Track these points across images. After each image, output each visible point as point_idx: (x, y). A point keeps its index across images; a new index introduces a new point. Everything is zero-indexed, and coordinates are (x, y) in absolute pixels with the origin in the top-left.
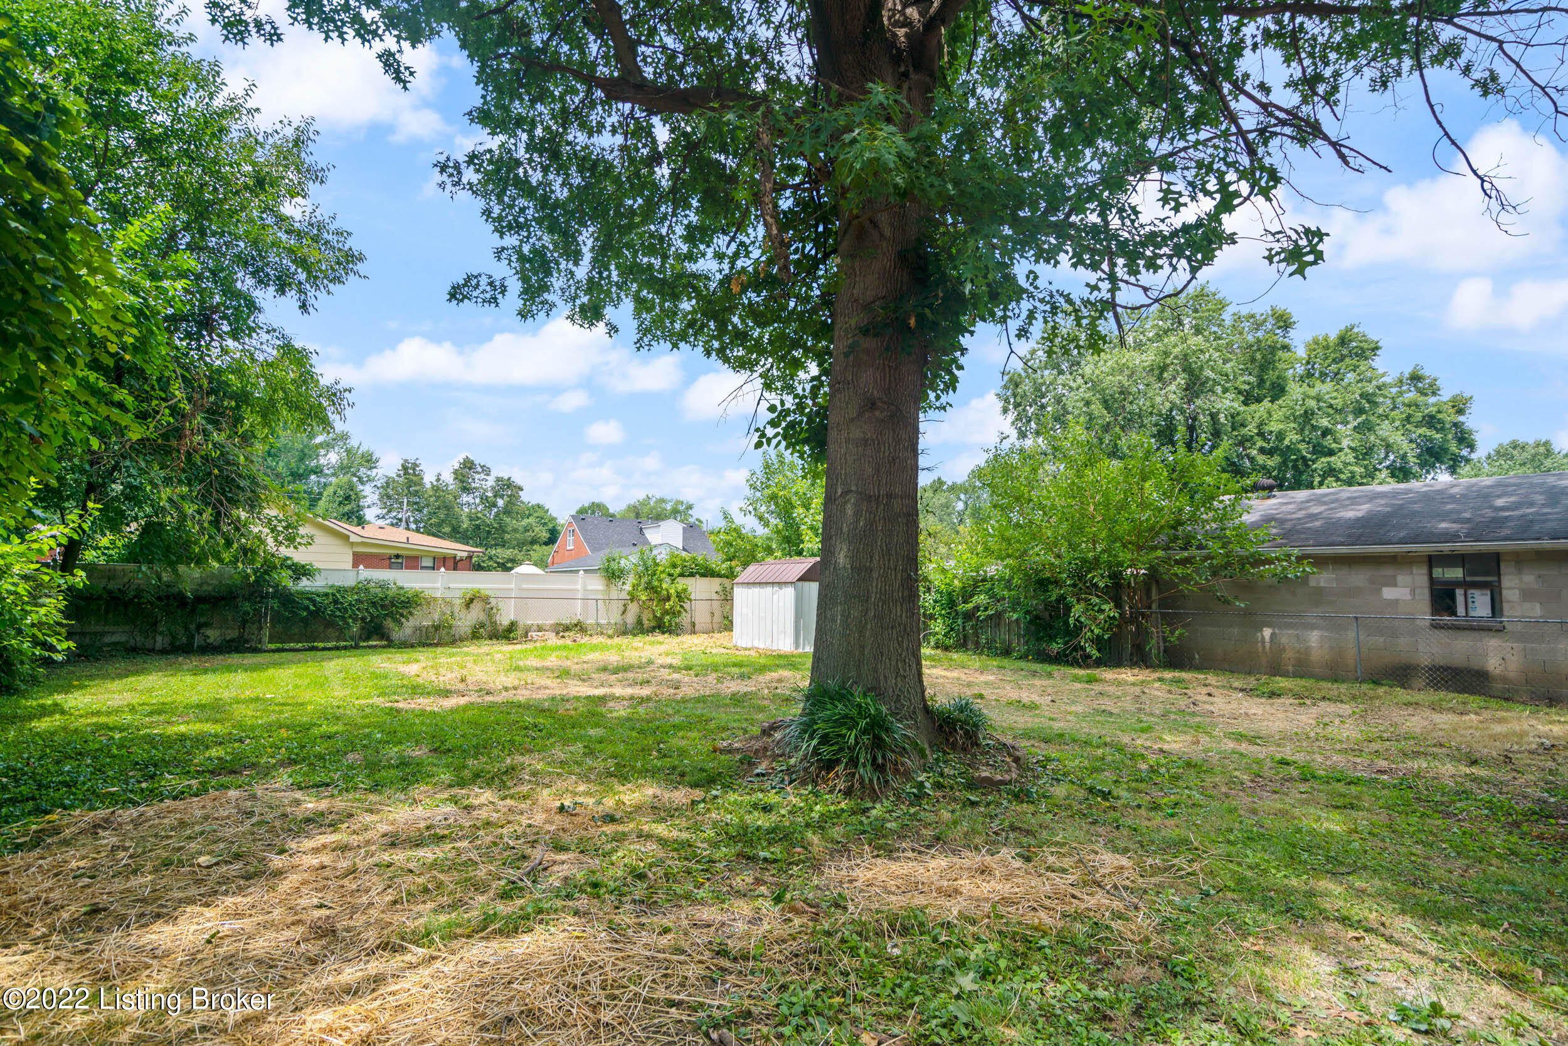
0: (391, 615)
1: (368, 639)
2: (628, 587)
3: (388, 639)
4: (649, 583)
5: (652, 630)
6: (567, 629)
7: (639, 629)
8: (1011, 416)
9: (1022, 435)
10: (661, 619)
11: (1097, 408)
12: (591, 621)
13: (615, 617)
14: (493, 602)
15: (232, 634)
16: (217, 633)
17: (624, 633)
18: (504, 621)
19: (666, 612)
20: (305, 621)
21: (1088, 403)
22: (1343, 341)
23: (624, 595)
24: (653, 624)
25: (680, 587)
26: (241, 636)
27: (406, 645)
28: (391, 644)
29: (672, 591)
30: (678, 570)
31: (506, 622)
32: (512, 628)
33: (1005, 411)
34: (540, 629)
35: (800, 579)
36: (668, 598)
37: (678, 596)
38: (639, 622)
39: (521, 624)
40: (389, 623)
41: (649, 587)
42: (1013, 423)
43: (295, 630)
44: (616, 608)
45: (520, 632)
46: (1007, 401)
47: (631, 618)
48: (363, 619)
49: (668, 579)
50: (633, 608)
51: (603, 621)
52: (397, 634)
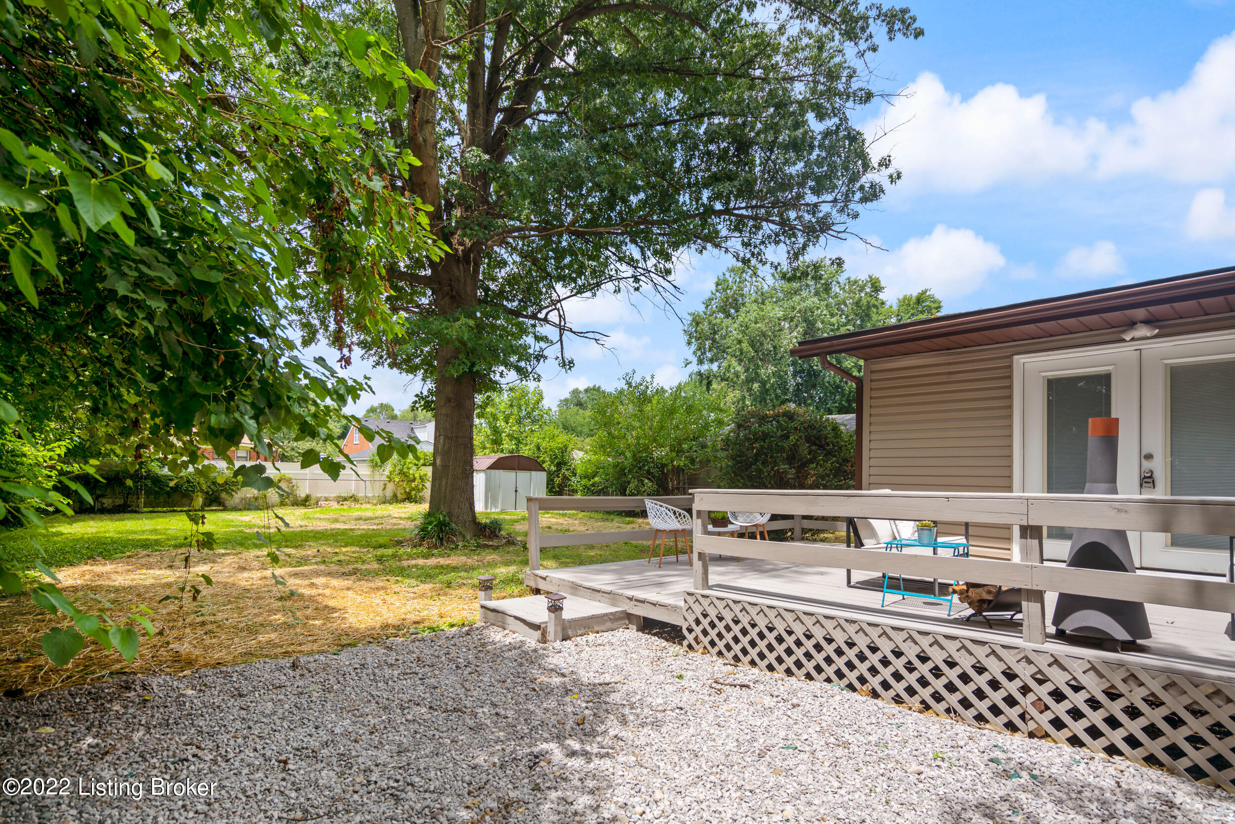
0: (226, 490)
1: (210, 505)
2: (387, 473)
3: (224, 506)
4: (401, 470)
5: (403, 501)
6: (345, 499)
7: (395, 499)
8: (693, 347)
9: (701, 362)
10: (409, 493)
11: (745, 345)
12: (361, 495)
13: (378, 492)
14: (294, 482)
15: (120, 502)
16: (110, 501)
17: (384, 503)
18: (302, 493)
19: (414, 489)
20: (168, 494)
21: (740, 342)
22: (919, 300)
23: (384, 478)
24: (404, 496)
25: (422, 473)
26: (125, 504)
27: (235, 509)
28: (225, 509)
29: (417, 475)
30: (422, 462)
31: (303, 495)
32: (307, 498)
33: (689, 343)
34: (326, 499)
35: (489, 468)
36: (414, 480)
37: (421, 478)
38: (395, 496)
39: (313, 496)
40: (223, 495)
41: (401, 473)
42: (694, 353)
43: (162, 500)
44: (379, 486)
45: (312, 502)
46: (691, 336)
47: (389, 493)
48: (207, 493)
49: (414, 468)
50: (391, 487)
51: (370, 495)
52: (230, 502)
